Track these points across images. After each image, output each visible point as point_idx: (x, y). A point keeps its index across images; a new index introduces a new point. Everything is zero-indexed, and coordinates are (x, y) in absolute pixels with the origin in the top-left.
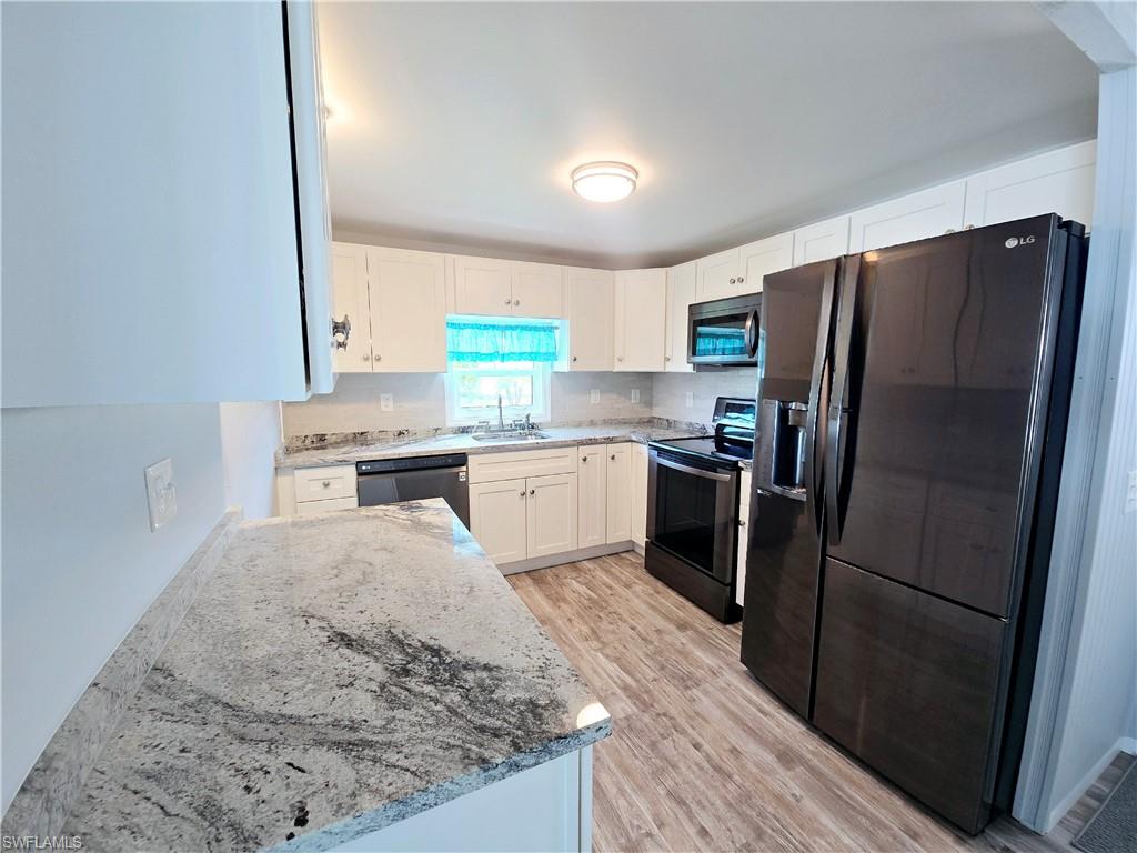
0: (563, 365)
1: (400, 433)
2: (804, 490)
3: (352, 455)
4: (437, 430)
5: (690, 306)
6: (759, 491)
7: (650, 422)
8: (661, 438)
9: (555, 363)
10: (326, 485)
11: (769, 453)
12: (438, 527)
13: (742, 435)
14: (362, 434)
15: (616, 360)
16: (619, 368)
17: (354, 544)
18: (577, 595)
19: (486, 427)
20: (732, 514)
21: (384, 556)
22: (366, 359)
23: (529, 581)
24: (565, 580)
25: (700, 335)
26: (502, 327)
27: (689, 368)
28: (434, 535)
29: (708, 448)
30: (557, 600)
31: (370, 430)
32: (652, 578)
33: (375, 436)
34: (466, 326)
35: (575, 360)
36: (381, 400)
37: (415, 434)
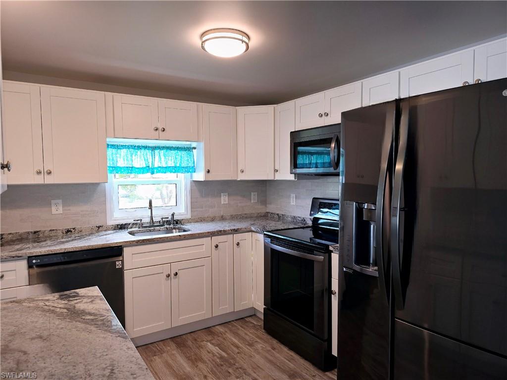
0: (200, 176)
1: (68, 231)
2: (376, 268)
3: (24, 251)
4: (99, 227)
5: (291, 132)
6: (344, 269)
7: (266, 216)
8: (273, 228)
9: (194, 174)
11: (350, 240)
12: (90, 314)
13: (331, 225)
14: (35, 232)
15: (239, 172)
16: (241, 177)
17: (13, 334)
18: (211, 355)
19: (139, 224)
20: (327, 285)
21: (39, 344)
22: (39, 173)
23: (173, 346)
24: (202, 343)
25: (299, 153)
26: (151, 147)
27: (292, 177)
28: (86, 322)
29: (307, 235)
30: (195, 360)
31: (43, 229)
32: (269, 337)
33: (47, 234)
34: (124, 147)
35: (209, 172)
36: (53, 205)
37: (81, 231)
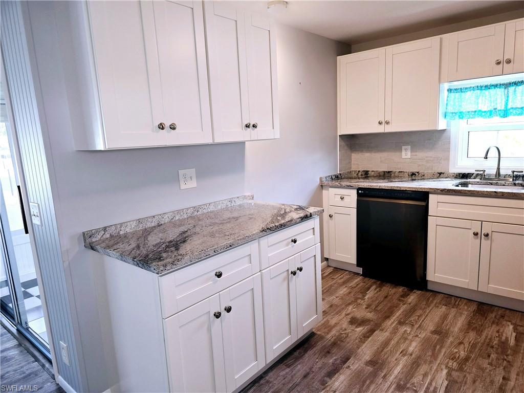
1: (413, 174)
10: (342, 198)
14: (389, 172)
31: (394, 170)
33: (397, 174)
36: (403, 150)
37: (424, 176)
